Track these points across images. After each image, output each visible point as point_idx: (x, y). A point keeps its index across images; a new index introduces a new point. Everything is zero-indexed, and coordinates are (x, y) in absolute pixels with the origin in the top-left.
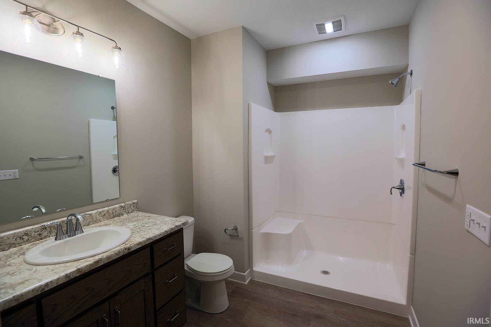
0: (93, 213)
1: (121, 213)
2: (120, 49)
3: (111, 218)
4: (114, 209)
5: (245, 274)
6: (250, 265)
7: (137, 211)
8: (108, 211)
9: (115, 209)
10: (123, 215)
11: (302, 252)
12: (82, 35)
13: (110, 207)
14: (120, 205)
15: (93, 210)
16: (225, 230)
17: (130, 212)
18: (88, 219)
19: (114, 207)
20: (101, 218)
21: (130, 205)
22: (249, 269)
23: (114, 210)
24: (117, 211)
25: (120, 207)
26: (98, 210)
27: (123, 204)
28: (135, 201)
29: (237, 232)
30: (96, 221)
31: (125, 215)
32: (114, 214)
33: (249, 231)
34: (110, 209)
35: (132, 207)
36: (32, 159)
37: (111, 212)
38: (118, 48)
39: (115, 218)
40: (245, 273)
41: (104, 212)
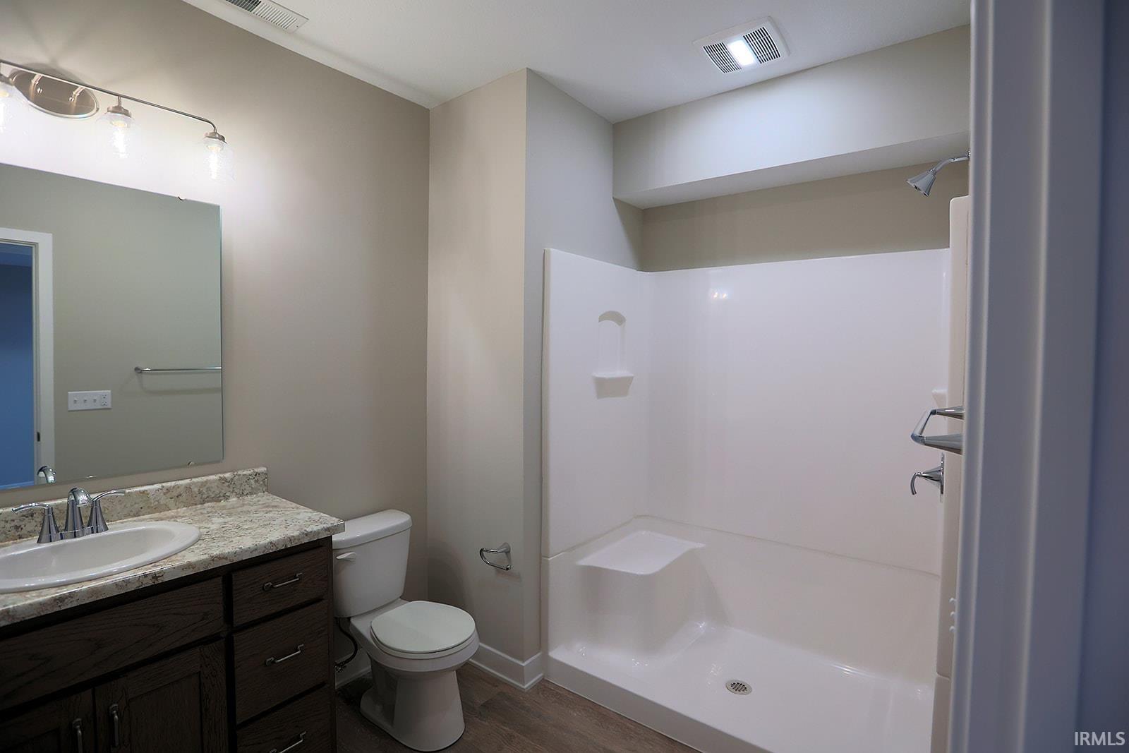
0: (150, 490)
1: (222, 495)
2: (222, 138)
3: (196, 505)
4: (204, 484)
5: (523, 665)
6: (542, 643)
7: (266, 493)
8: (188, 488)
9: (208, 485)
10: (226, 498)
11: (698, 624)
12: (126, 113)
13: (195, 480)
14: (222, 476)
15: (153, 484)
16: (482, 550)
17: (245, 492)
18: (137, 501)
19: (204, 479)
20: (171, 503)
21: (248, 478)
22: (539, 652)
23: (205, 486)
24: (213, 490)
25: (219, 480)
26: (164, 484)
27: (228, 475)
28: (263, 469)
29: (509, 559)
30: (159, 508)
31: (233, 500)
32: (205, 496)
33: (541, 559)
34: (194, 483)
35: (252, 481)
36: (139, 371)
37: (196, 490)
38: (217, 136)
39: (206, 505)
40: (523, 662)
41: (179, 490)
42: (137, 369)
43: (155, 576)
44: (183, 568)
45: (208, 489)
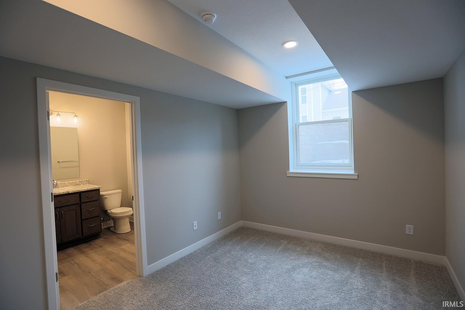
0: (65, 183)
1: (79, 184)
4: (76, 182)
7: (88, 184)
8: (73, 182)
12: (60, 115)
14: (79, 180)
17: (84, 184)
18: (63, 184)
21: (85, 181)
26: (68, 182)
27: (81, 180)
28: (88, 179)
30: (67, 186)
31: (82, 185)
38: (76, 116)
39: (76, 186)
41: (71, 183)
42: (58, 162)
43: (68, 192)
44: (73, 191)
45: (77, 183)
